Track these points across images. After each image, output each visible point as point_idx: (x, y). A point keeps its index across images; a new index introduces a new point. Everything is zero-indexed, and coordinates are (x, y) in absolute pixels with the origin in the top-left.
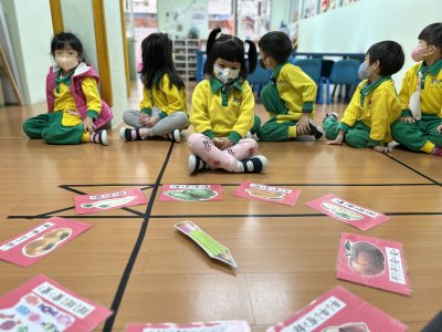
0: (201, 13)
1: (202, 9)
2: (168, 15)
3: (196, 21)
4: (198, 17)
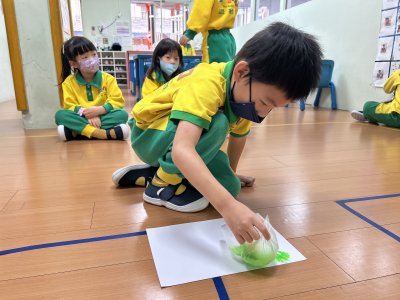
0: (126, 27)
1: (126, 24)
2: (93, 29)
3: (121, 35)
4: (123, 31)
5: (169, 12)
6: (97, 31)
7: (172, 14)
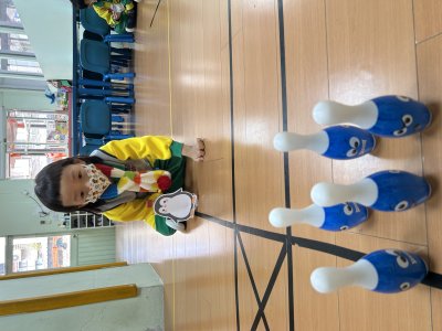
2: (43, 222)
5: (19, 130)
6: (46, 219)
7: (22, 126)
